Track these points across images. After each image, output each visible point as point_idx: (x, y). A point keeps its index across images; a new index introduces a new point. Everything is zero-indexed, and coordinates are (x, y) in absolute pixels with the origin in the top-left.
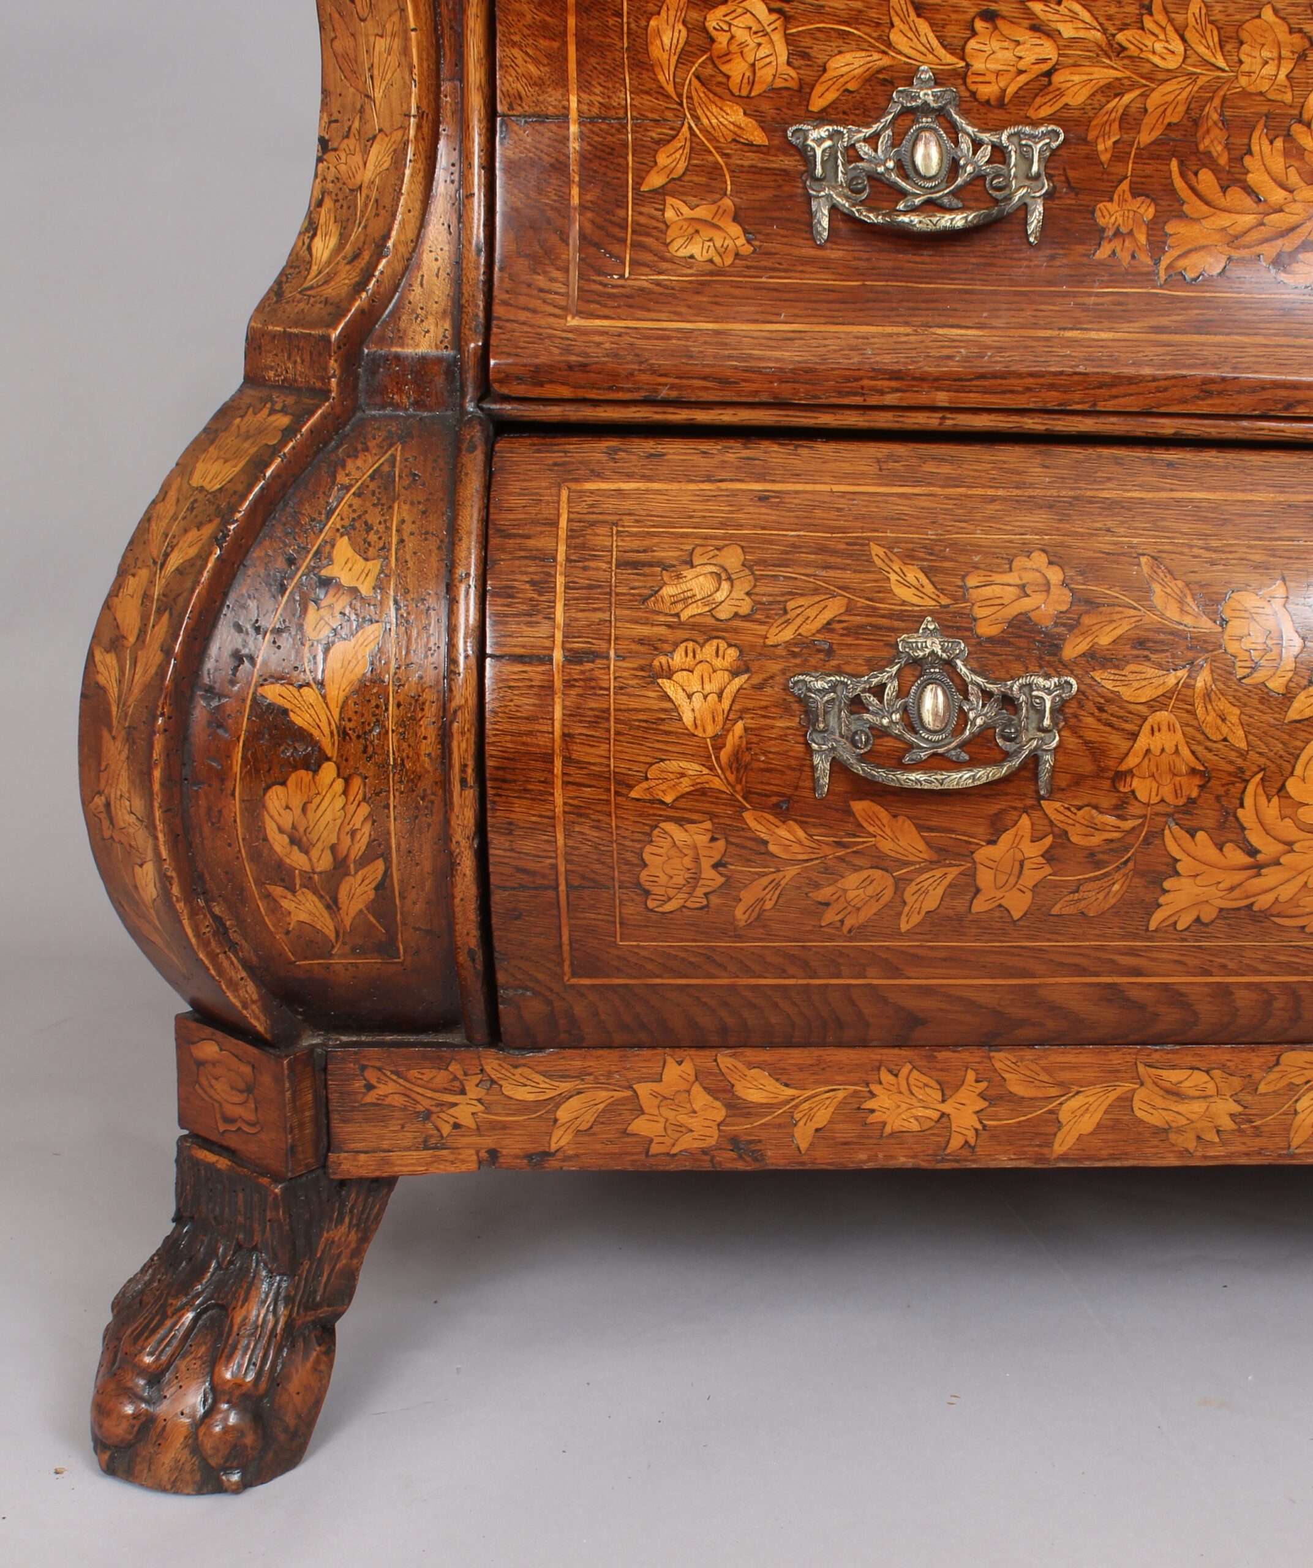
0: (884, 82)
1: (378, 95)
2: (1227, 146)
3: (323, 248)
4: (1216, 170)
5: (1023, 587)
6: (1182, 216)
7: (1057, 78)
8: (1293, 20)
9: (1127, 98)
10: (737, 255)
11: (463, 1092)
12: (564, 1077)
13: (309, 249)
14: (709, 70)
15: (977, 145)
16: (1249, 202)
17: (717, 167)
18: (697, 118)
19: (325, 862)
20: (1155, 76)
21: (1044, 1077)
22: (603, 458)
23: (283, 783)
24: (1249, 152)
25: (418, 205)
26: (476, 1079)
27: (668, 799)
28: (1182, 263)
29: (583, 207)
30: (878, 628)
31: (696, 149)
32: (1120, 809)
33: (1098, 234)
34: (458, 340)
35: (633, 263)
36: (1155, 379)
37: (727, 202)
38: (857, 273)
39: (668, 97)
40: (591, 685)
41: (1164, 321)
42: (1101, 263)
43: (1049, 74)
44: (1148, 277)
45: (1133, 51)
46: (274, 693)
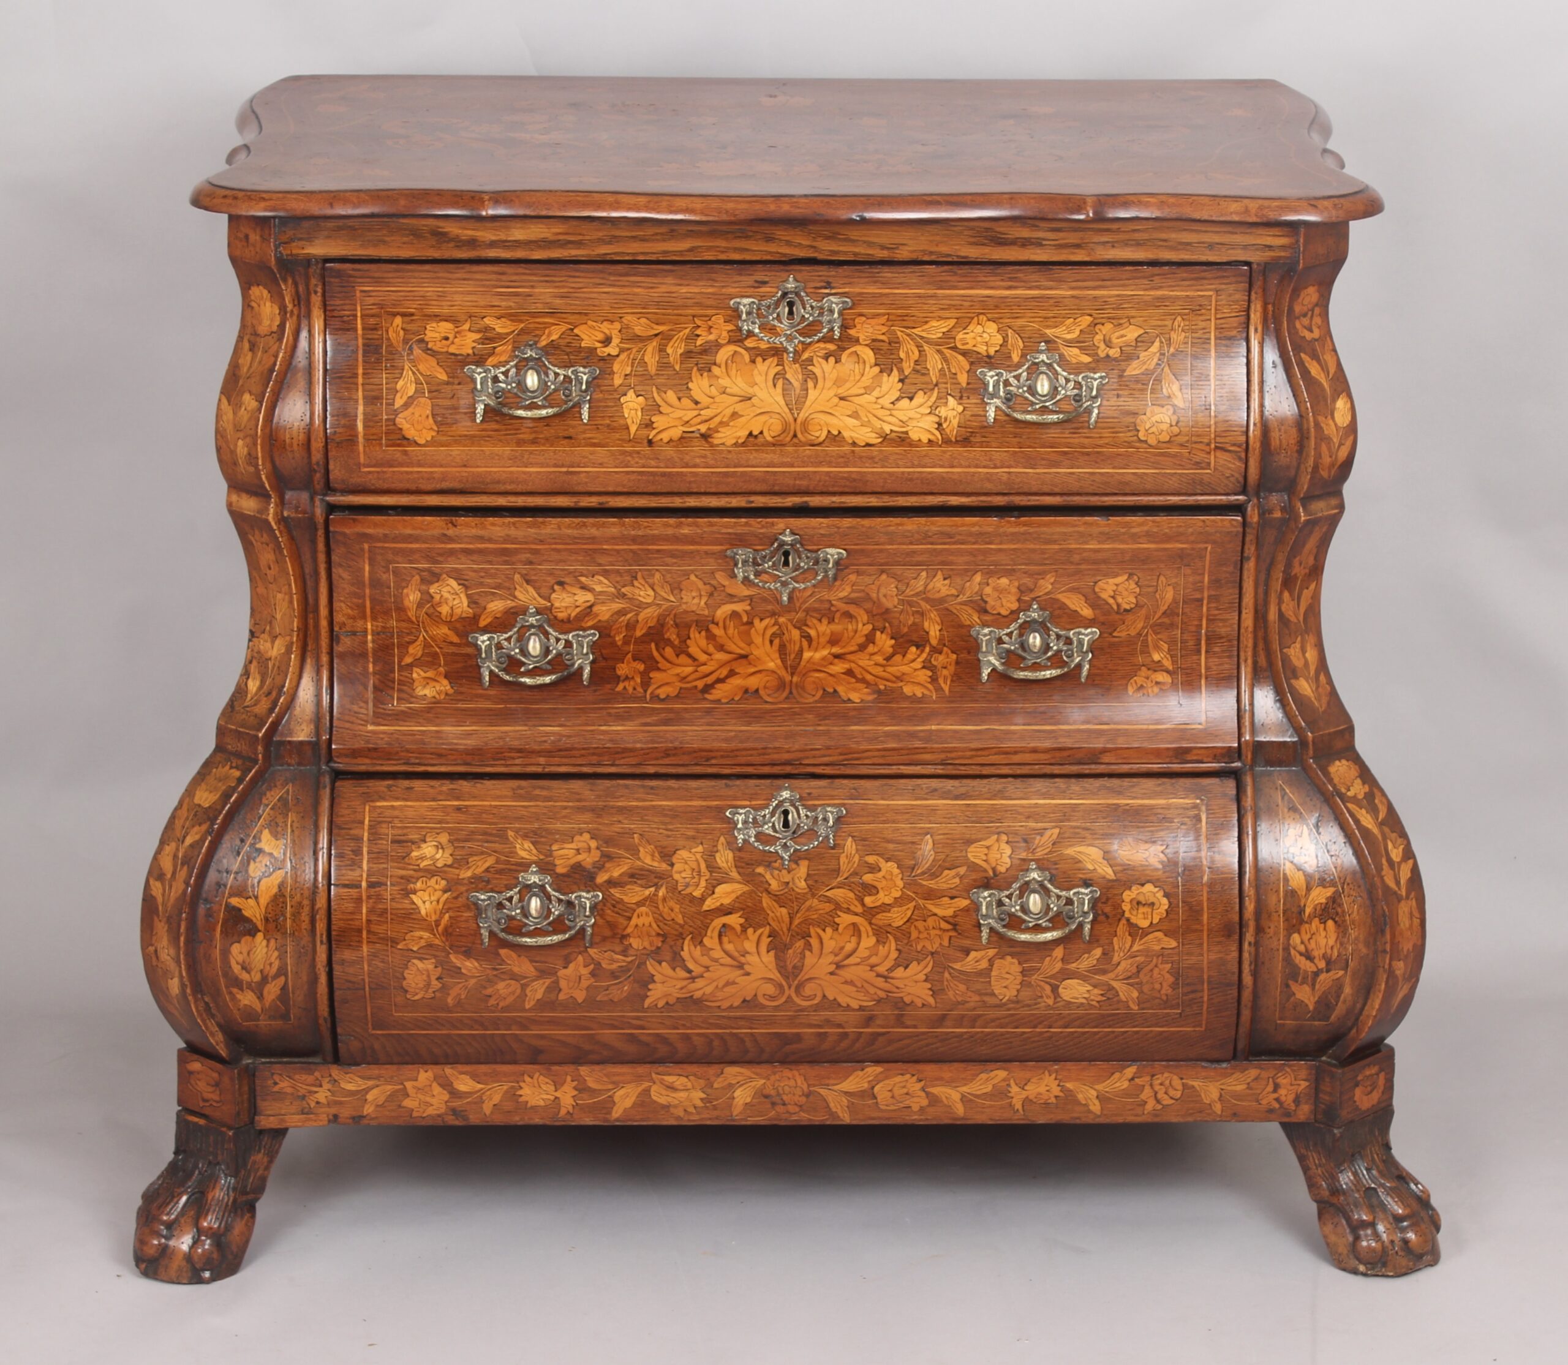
0: (514, 613)
1: (278, 616)
2: (678, 635)
3: (253, 685)
4: (673, 646)
5: (578, 850)
6: (659, 669)
7: (595, 609)
8: (705, 580)
9: (629, 616)
10: (447, 694)
11: (321, 1086)
12: (369, 1078)
13: (246, 684)
14: (432, 610)
15: (558, 640)
16: (689, 661)
17: (436, 654)
18: (426, 631)
19: (257, 977)
20: (642, 606)
21: (605, 1079)
22: (385, 790)
23: (239, 942)
24: (689, 638)
25: (298, 670)
26: (327, 1080)
27: (415, 949)
28: (658, 691)
29: (375, 673)
30: (510, 870)
31: (426, 645)
32: (624, 953)
33: (618, 679)
34: (318, 734)
35: (399, 699)
36: (642, 749)
37: (441, 669)
38: (503, 701)
39: (412, 622)
40: (379, 898)
41: (649, 720)
42: (619, 693)
43: (591, 607)
44: (643, 699)
45: (630, 595)
46: (235, 901)
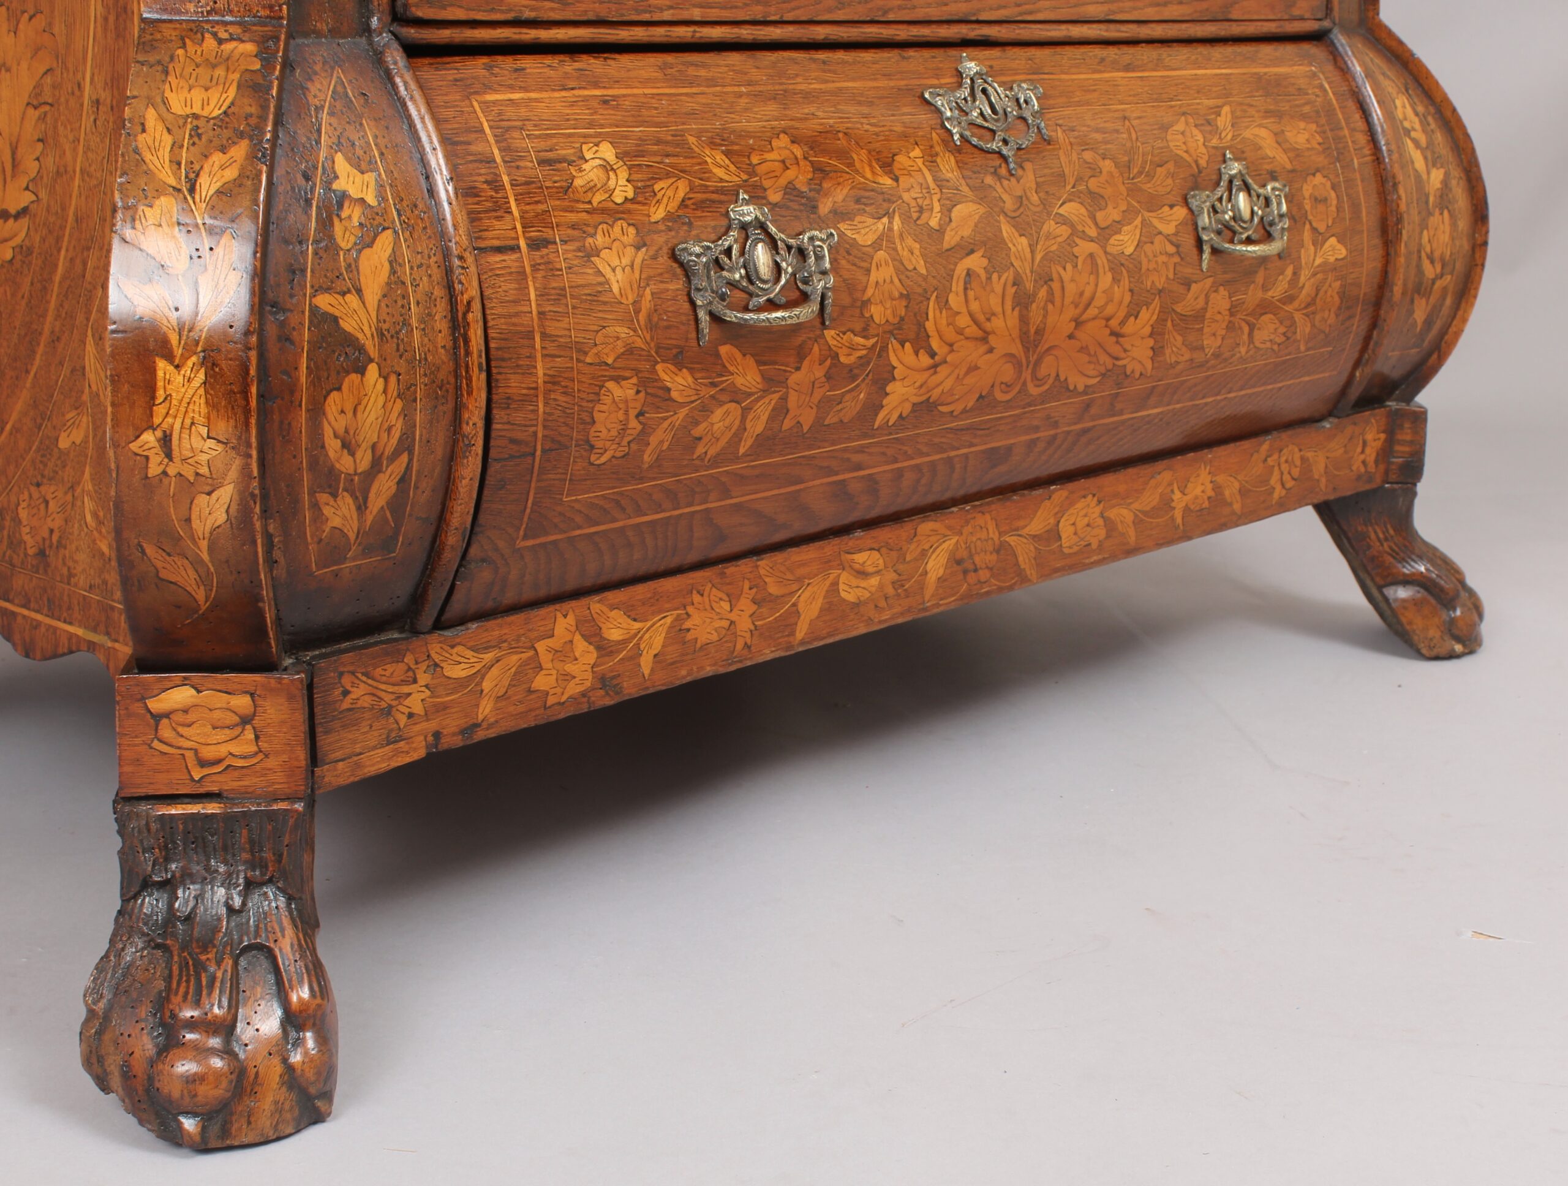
5: (783, 162)
11: (415, 681)
12: (487, 648)
19: (364, 460)
21: (789, 576)
22: (485, 73)
23: (339, 389)
26: (423, 666)
27: (610, 361)
30: (713, 201)
32: (864, 333)
40: (549, 268)
46: (324, 301)
